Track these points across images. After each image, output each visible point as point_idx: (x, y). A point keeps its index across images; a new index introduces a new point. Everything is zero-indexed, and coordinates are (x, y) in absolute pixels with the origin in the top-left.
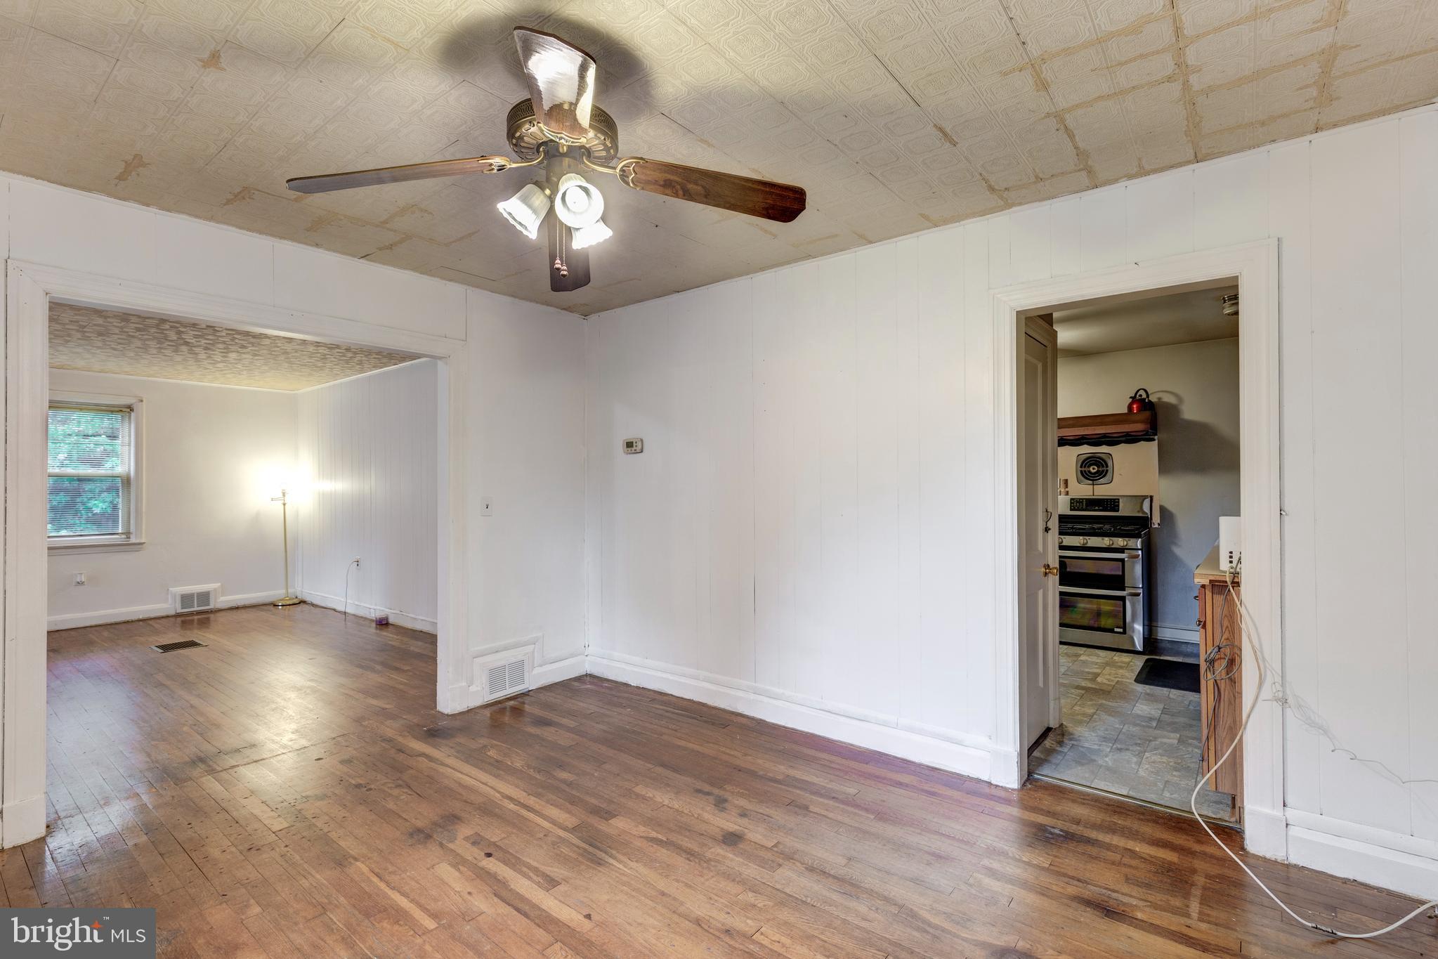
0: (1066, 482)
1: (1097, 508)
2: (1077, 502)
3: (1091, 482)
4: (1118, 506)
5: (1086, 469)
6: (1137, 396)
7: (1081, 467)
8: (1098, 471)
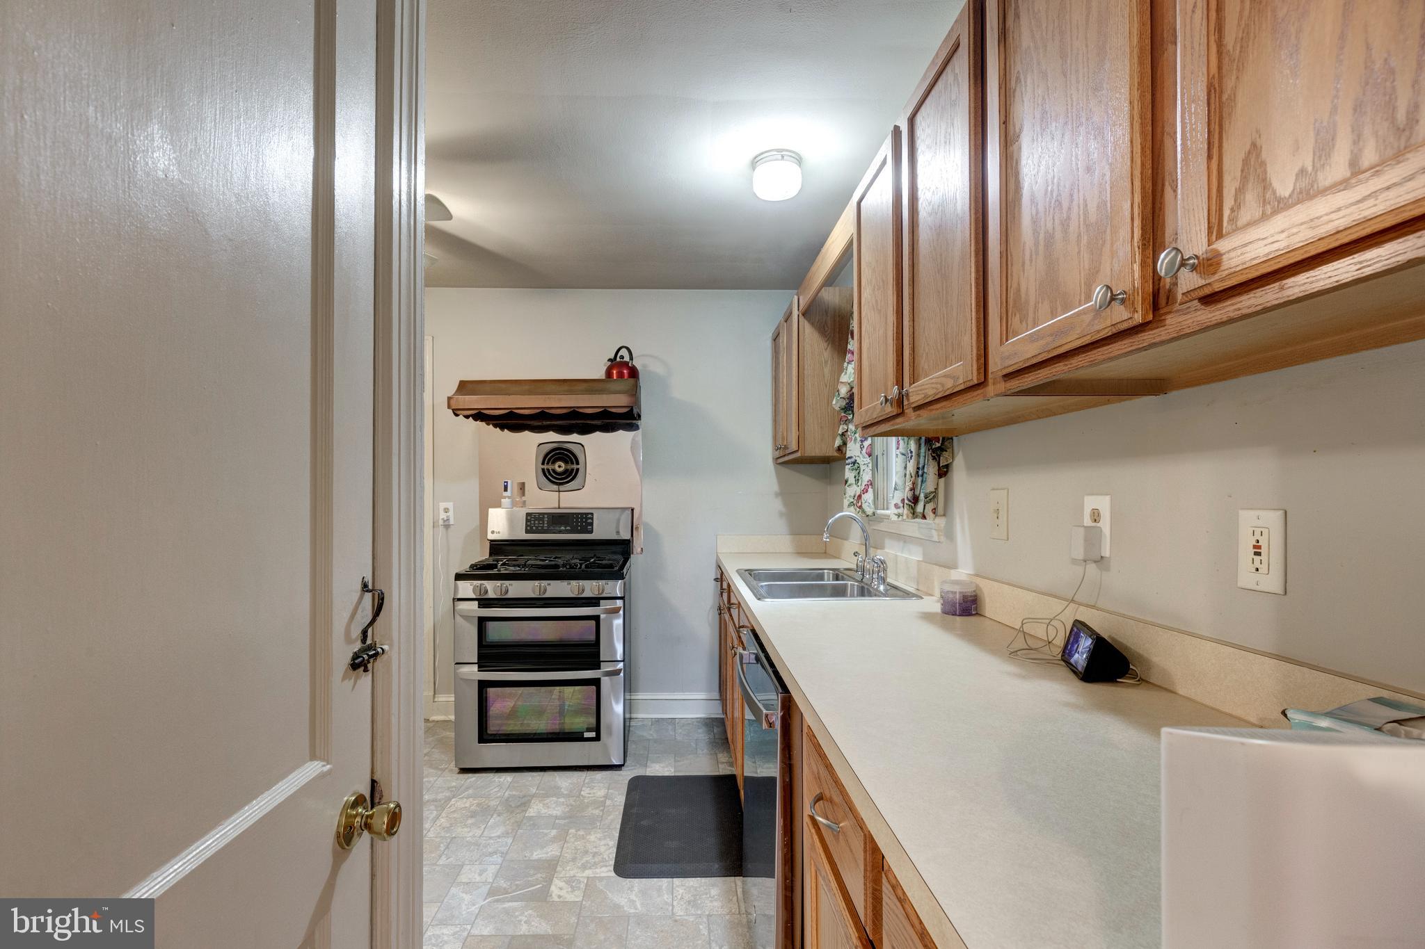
0: (522, 487)
1: (563, 528)
2: (536, 519)
3: (555, 487)
4: (592, 524)
5: (550, 467)
6: (618, 359)
7: (543, 464)
8: (566, 471)
